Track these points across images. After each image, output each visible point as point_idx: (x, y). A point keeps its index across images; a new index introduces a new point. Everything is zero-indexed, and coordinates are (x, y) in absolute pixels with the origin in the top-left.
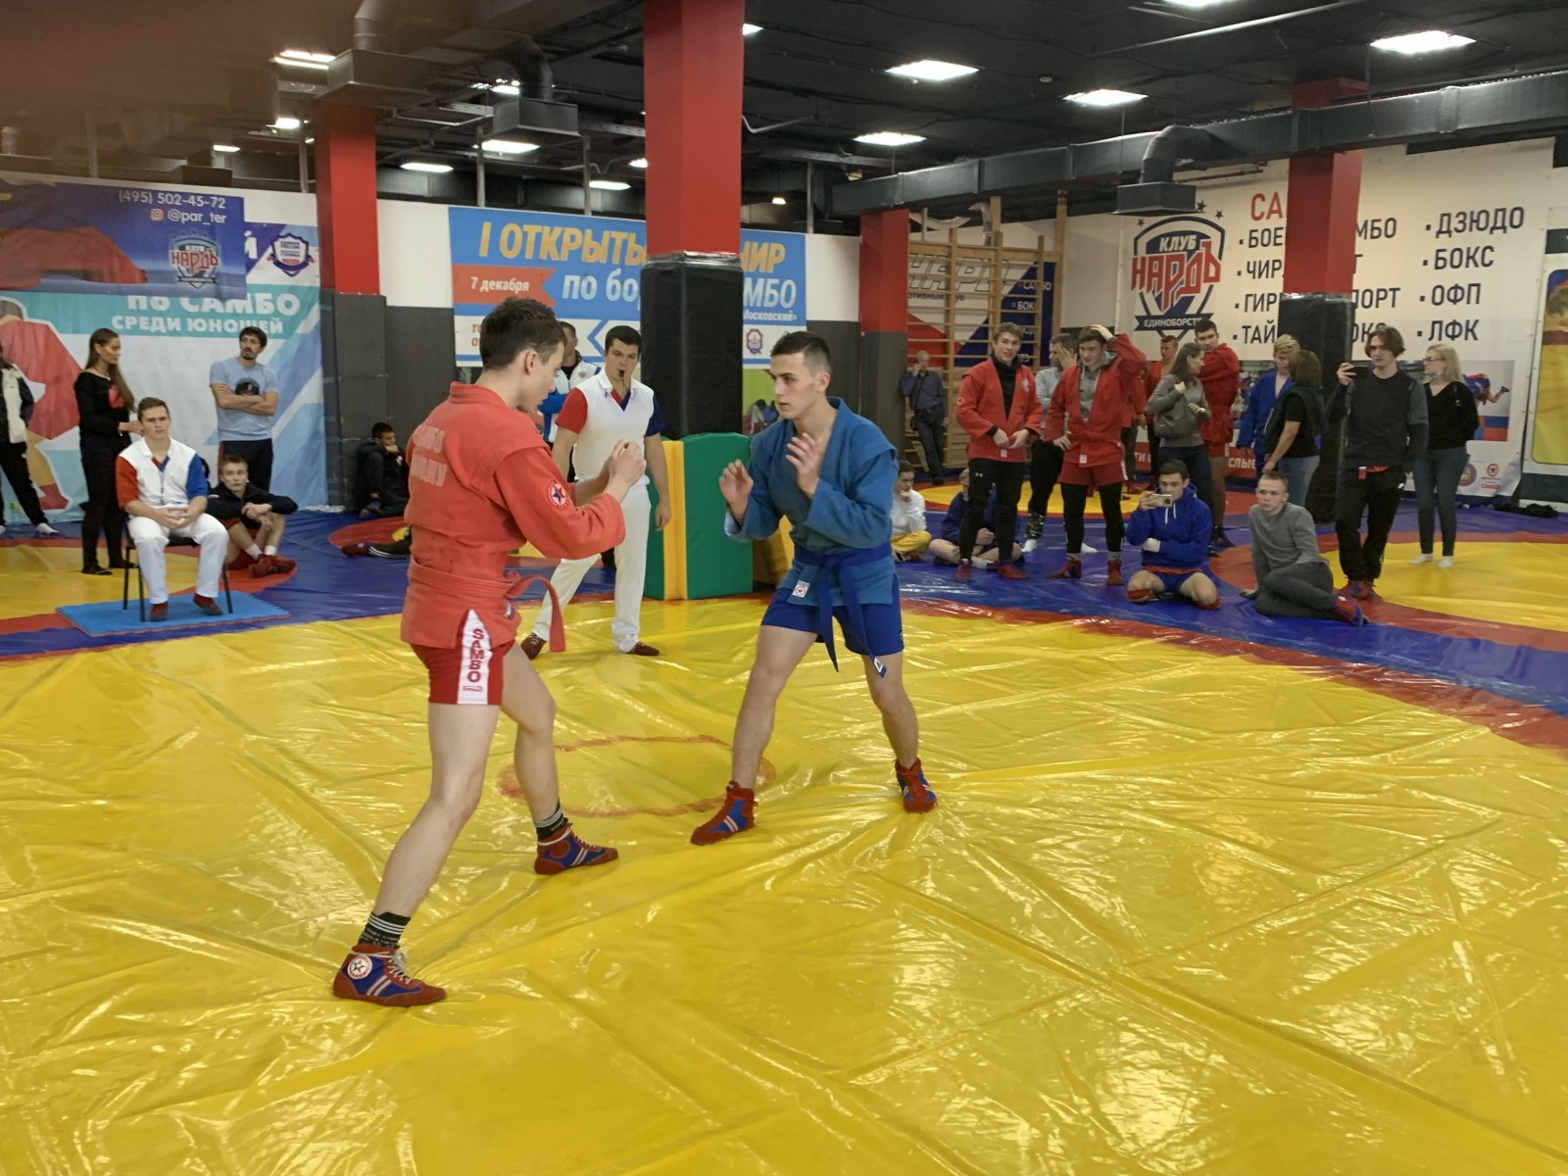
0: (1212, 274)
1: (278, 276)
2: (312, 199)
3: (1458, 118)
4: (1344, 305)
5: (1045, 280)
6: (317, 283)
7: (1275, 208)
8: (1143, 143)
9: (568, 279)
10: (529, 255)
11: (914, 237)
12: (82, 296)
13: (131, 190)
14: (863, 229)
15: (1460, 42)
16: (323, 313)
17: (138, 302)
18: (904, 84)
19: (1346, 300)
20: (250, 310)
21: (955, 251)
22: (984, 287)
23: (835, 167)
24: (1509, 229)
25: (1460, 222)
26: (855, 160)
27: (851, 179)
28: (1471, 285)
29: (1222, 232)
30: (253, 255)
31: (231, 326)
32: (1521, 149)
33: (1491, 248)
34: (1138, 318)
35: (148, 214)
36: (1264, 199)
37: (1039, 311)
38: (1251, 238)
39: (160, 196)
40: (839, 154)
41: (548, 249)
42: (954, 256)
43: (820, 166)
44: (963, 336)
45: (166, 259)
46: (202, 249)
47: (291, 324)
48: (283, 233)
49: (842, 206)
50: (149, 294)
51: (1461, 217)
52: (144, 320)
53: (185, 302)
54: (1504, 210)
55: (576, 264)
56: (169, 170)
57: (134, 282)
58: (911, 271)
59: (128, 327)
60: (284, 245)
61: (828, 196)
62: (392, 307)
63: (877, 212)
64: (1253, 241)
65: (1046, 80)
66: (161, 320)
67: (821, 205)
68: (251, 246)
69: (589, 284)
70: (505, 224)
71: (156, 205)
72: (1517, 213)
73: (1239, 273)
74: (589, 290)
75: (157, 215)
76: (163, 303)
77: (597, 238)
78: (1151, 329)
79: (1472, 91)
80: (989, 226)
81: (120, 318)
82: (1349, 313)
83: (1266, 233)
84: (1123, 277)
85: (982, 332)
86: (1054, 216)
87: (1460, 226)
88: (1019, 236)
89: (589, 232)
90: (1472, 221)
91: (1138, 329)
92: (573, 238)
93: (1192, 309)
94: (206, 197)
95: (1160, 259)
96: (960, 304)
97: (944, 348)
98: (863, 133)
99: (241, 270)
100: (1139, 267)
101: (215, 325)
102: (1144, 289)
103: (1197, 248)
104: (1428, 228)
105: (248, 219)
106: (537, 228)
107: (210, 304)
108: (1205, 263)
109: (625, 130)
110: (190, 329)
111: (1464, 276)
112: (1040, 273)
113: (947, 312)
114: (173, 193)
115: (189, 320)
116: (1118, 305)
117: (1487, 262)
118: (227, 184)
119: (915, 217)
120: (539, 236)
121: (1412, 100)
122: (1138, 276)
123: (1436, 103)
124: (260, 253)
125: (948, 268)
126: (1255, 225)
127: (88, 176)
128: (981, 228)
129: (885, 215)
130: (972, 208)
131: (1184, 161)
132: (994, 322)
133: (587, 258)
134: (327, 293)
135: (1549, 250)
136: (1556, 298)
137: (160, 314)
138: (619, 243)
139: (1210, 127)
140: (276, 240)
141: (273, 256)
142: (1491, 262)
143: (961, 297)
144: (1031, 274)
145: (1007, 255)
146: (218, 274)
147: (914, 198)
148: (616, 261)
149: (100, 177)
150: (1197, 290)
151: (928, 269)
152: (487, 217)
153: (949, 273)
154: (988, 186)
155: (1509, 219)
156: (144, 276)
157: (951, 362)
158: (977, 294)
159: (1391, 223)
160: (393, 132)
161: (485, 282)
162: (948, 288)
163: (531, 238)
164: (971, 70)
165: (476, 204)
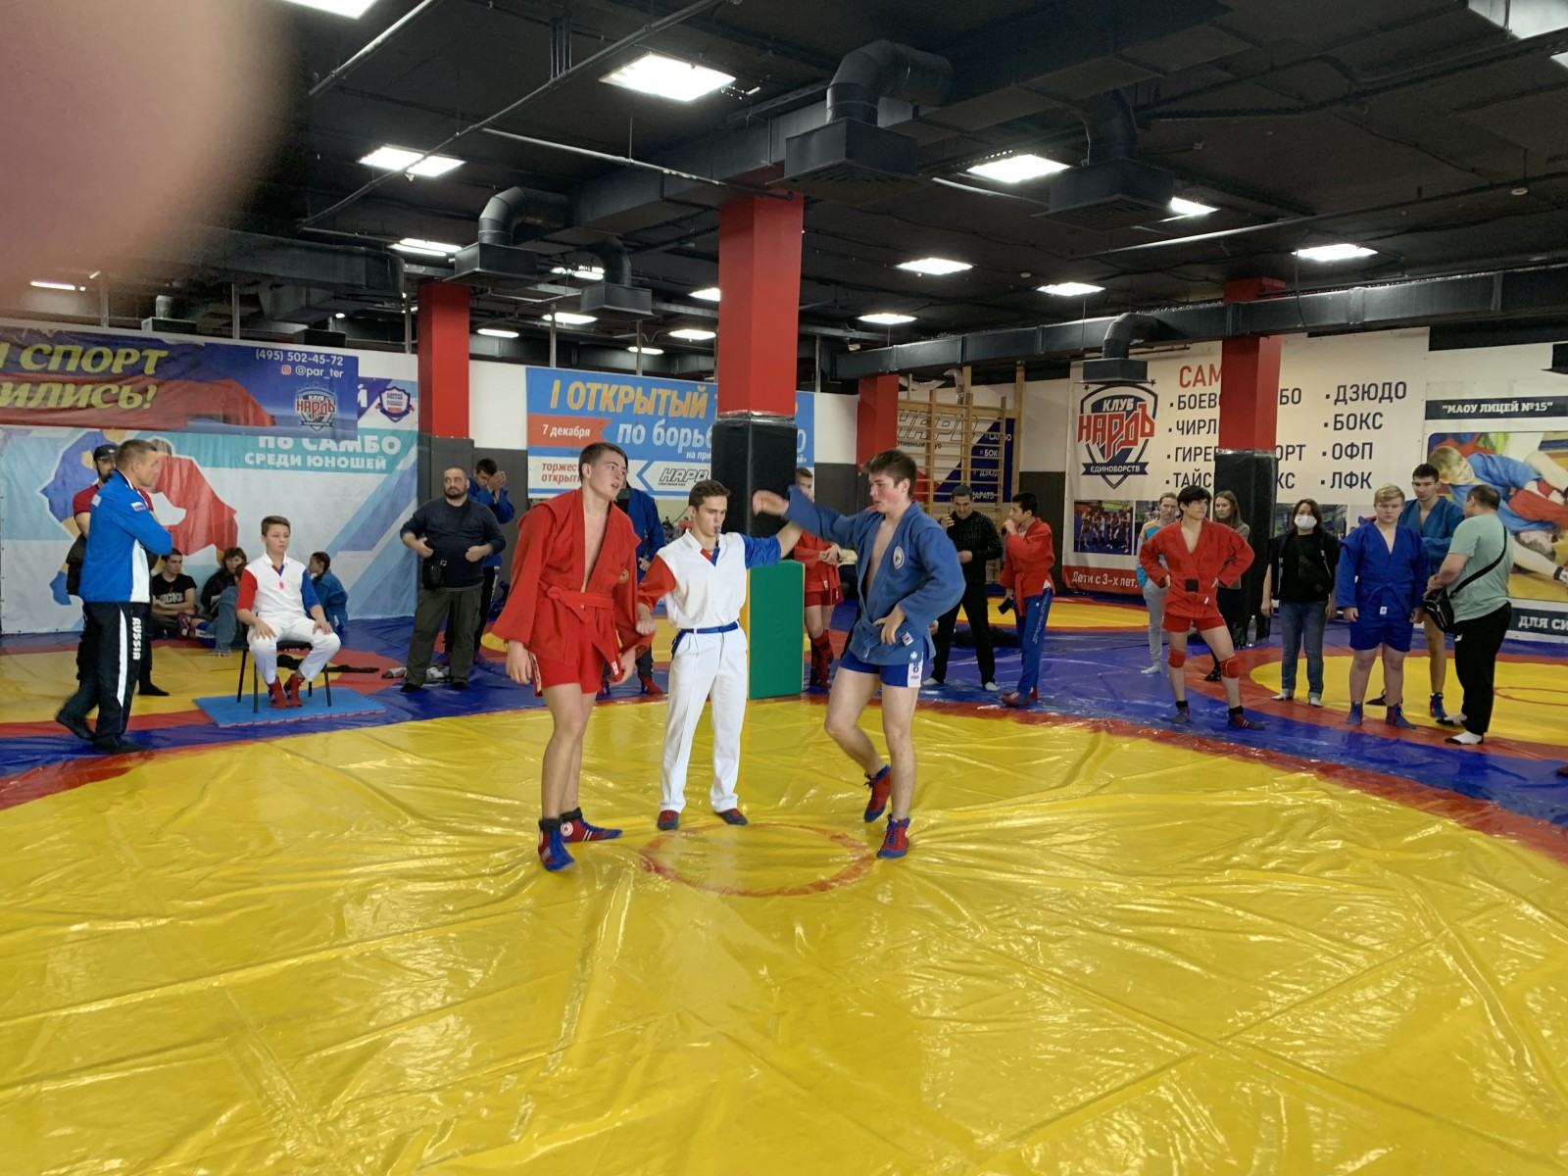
0: (1147, 430)
1: (384, 422)
2: (415, 357)
3: (1364, 313)
4: (1270, 459)
5: (1007, 433)
6: (416, 428)
7: (1200, 378)
8: (1103, 327)
9: (622, 427)
10: (591, 408)
11: (902, 395)
12: (220, 436)
13: (266, 349)
14: (860, 389)
15: (1366, 252)
16: (420, 453)
17: (267, 442)
18: (912, 275)
19: (1271, 456)
20: (359, 450)
21: (934, 408)
22: (957, 437)
23: (839, 340)
24: (1395, 399)
25: (1356, 392)
26: (857, 334)
27: (851, 349)
28: (1364, 444)
29: (1156, 396)
30: (364, 404)
31: (343, 462)
32: (1402, 336)
33: (1381, 415)
34: (1085, 465)
35: (279, 370)
36: (1190, 371)
37: (1002, 458)
38: (1180, 402)
39: (289, 354)
40: (845, 329)
41: (606, 402)
42: (934, 411)
43: (826, 339)
44: (940, 477)
45: (293, 406)
46: (322, 398)
47: (393, 461)
48: (389, 387)
49: (845, 371)
50: (277, 435)
51: (1355, 389)
52: (271, 456)
53: (306, 442)
54: (1390, 384)
55: (629, 415)
56: (292, 332)
57: (263, 424)
58: (899, 423)
59: (258, 462)
60: (390, 396)
61: (833, 363)
62: (478, 449)
63: (873, 377)
64: (1182, 404)
65: (1027, 275)
66: (285, 457)
67: (827, 369)
68: (362, 397)
69: (639, 431)
70: (571, 382)
71: (286, 362)
72: (1401, 387)
73: (1170, 430)
74: (638, 437)
75: (286, 370)
76: (287, 443)
77: (647, 393)
78: (1096, 474)
79: (1376, 292)
80: (962, 388)
81: (252, 454)
82: (1273, 465)
83: (1193, 398)
84: (1071, 431)
85: (956, 474)
86: (1013, 380)
87: (1354, 396)
88: (985, 396)
89: (640, 389)
90: (1364, 393)
91: (1084, 474)
92: (627, 394)
93: (1131, 459)
94: (328, 356)
95: (1104, 417)
96: (938, 451)
97: (925, 486)
98: (866, 313)
99: (354, 416)
100: (1085, 424)
101: (330, 462)
102: (1090, 442)
103: (1135, 409)
104: (1328, 397)
105: (360, 375)
106: (598, 386)
107: (326, 444)
108: (1141, 422)
109: (674, 308)
110: (309, 464)
111: (1359, 436)
112: (1003, 427)
113: (928, 457)
114: (301, 353)
115: (309, 457)
116: (1068, 454)
117: (1377, 425)
118: (341, 345)
119: (902, 381)
120: (599, 392)
121: (1326, 298)
122: (1085, 431)
123: (1346, 300)
124: (370, 403)
125: (929, 422)
126: (1183, 391)
127: (231, 337)
128: (954, 390)
129: (879, 378)
130: (946, 373)
131: (1136, 341)
132: (966, 466)
133: (637, 410)
134: (424, 437)
135: (1426, 418)
136: (1435, 456)
137: (284, 452)
138: (664, 399)
139: (1155, 313)
140: (384, 391)
141: (381, 405)
142: (1381, 426)
143: (939, 445)
144: (995, 427)
145: (975, 412)
146: (334, 419)
147: (906, 366)
148: (661, 413)
149: (242, 338)
150: (1135, 443)
151: (913, 423)
152: (557, 376)
153: (930, 426)
154: (970, 357)
155: (1394, 392)
156: (273, 421)
157: (931, 498)
158: (952, 443)
159: (1296, 393)
160: (483, 305)
161: (554, 429)
162: (928, 438)
163: (593, 394)
164: (967, 267)
165: (548, 366)
